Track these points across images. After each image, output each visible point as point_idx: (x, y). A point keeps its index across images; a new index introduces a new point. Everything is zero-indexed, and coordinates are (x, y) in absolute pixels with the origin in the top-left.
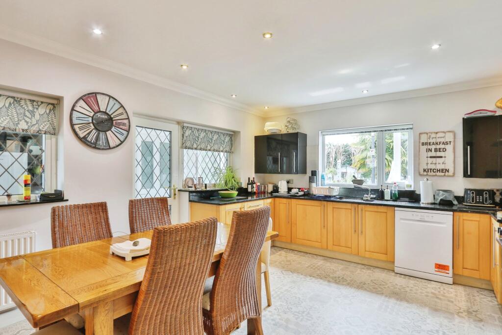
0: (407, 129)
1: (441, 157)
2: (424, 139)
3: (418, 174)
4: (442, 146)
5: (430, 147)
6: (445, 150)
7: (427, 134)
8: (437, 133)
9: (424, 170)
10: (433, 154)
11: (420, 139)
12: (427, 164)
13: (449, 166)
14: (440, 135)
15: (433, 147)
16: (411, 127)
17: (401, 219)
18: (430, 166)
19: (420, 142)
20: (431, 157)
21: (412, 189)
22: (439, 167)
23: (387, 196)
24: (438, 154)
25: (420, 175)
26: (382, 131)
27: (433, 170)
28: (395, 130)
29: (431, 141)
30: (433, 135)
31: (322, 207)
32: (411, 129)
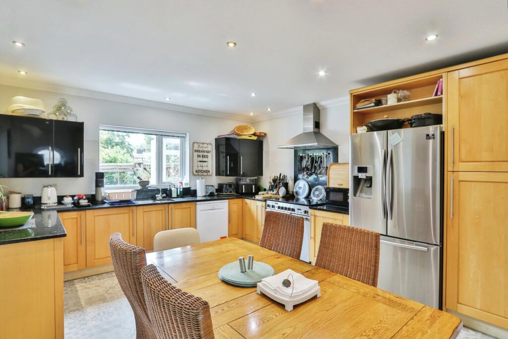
0: (181, 137)
1: (205, 162)
2: (196, 147)
3: (192, 175)
4: (206, 154)
5: (199, 154)
6: (207, 157)
7: (198, 143)
8: (203, 144)
9: (196, 171)
10: (201, 159)
11: (193, 147)
12: (198, 166)
13: (209, 168)
14: (205, 145)
15: (201, 154)
16: (184, 135)
17: (201, 211)
18: (200, 168)
19: (193, 149)
20: (200, 161)
21: (188, 186)
22: (205, 169)
23: (174, 195)
24: (204, 159)
25: (194, 175)
26: (162, 135)
27: (200, 171)
28: (172, 136)
29: (201, 149)
30: (201, 145)
31: (131, 213)
32: (184, 137)
